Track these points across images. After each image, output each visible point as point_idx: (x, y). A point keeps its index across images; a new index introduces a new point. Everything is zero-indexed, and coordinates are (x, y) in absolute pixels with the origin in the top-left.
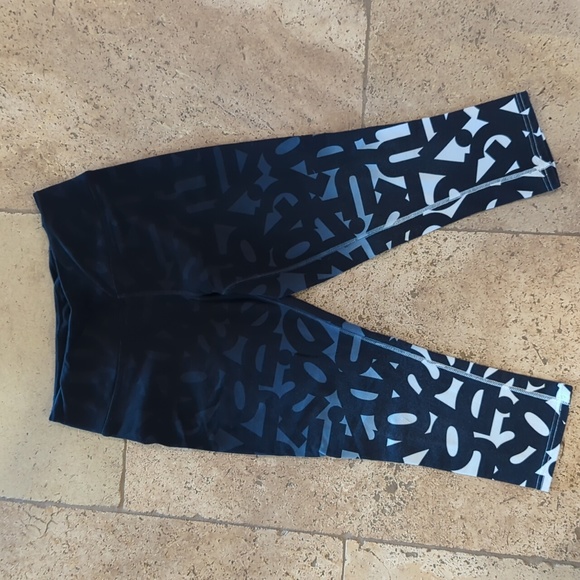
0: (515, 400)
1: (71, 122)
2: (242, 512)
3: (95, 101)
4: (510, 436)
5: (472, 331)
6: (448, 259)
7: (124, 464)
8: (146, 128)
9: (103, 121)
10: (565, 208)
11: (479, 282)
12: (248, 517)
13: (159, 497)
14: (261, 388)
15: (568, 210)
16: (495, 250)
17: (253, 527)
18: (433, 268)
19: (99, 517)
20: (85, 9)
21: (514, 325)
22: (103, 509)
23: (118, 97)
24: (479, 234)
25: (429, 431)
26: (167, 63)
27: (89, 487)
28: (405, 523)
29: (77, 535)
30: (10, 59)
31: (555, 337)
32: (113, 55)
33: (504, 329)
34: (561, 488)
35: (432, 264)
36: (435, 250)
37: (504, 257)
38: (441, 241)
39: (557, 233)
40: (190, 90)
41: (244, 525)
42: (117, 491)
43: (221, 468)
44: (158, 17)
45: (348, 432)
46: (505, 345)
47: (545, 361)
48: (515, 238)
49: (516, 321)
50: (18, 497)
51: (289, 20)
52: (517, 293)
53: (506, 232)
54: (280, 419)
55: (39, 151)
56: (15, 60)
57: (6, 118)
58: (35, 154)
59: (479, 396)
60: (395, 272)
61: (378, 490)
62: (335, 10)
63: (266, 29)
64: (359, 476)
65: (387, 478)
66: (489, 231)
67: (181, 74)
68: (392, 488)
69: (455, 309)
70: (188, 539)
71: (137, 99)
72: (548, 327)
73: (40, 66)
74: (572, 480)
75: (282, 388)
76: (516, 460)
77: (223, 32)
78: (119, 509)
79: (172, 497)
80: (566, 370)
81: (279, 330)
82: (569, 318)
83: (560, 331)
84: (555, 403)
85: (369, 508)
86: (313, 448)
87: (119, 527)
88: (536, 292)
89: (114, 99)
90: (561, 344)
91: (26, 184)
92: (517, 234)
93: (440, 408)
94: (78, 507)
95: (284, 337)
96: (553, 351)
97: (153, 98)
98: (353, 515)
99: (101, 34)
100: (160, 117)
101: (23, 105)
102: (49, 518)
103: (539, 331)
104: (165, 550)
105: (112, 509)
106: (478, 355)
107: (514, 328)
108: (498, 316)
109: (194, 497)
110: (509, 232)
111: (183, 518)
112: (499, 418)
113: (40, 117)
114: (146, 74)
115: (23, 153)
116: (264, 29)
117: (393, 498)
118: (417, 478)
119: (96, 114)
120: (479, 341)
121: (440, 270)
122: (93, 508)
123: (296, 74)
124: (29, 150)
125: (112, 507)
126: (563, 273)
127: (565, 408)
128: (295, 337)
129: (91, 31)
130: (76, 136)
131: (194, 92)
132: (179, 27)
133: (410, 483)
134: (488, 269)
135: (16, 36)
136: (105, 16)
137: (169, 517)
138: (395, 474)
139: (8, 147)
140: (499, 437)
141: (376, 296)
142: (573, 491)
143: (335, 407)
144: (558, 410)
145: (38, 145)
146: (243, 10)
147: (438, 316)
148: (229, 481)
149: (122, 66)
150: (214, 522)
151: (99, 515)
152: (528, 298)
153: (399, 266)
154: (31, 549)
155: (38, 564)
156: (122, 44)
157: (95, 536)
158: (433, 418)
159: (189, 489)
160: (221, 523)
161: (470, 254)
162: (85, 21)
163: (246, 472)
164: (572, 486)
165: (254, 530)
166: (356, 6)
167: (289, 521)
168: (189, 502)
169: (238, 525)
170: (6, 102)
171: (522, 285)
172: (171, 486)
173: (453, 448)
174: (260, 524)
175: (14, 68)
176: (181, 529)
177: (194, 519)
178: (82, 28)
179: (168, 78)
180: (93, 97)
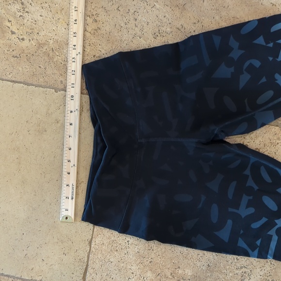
3: (95, 17)
7: (88, 261)
8: (128, 40)
9: (99, 31)
14: (230, 210)
23: (111, 16)
27: (62, 273)
40: (162, 18)
42: (81, 278)
43: (154, 272)
50: (13, 274)
54: (242, 232)
55: (51, 46)
57: (30, 20)
58: (49, 47)
67: (158, 6)
71: (125, 19)
75: (245, 211)
81: (247, 172)
86: (263, 253)
89: (108, 17)
91: (40, 67)
95: (250, 178)
97: (136, 20)
100: (139, 33)
101: (44, 13)
113: (55, 23)
115: (40, 45)
119: (95, 26)
123: (238, 17)
124: (44, 44)
128: (258, 179)
131: (165, 20)
139: (30, 40)
145: (51, 42)
163: (170, 277)
179: (149, 8)
180: (94, 13)
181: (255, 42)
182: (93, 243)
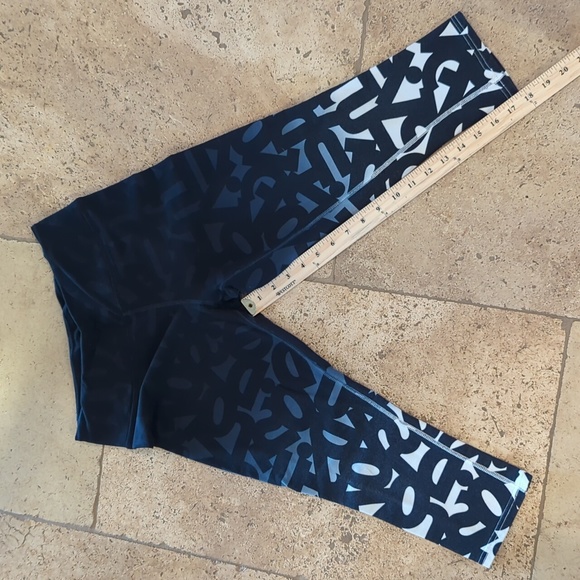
0: (475, 476)
1: (67, 156)
2: (205, 546)
3: (91, 139)
4: (463, 508)
5: (435, 397)
6: (417, 325)
7: (98, 488)
9: (97, 159)
10: (534, 287)
11: (444, 350)
12: (210, 550)
13: (129, 523)
14: (240, 409)
15: (537, 288)
16: (463, 320)
17: (214, 561)
18: (402, 332)
19: (73, 535)
20: (87, 47)
21: (475, 395)
22: (77, 528)
23: (113, 137)
24: (449, 304)
25: (389, 486)
26: (161, 108)
27: (65, 506)
28: (356, 573)
29: (52, 549)
30: (14, 90)
31: (514, 411)
32: (110, 95)
33: (465, 399)
34: (508, 557)
35: (400, 328)
36: (405, 315)
37: (470, 329)
38: (411, 307)
39: (524, 310)
40: (181, 137)
41: (206, 557)
42: (90, 512)
43: (188, 502)
44: (155, 62)
45: (312, 470)
46: (465, 413)
47: (502, 434)
48: (483, 311)
49: (477, 392)
51: (281, 76)
52: (481, 364)
53: (474, 304)
54: (252, 442)
55: (36, 182)
56: (18, 91)
57: (6, 147)
58: (33, 184)
59: (442, 464)
60: (365, 332)
61: (333, 539)
62: (326, 71)
63: (258, 83)
64: (316, 524)
65: (342, 529)
66: (458, 302)
67: (174, 120)
68: (346, 539)
69: (419, 374)
70: (153, 565)
71: (131, 140)
72: (508, 401)
73: (41, 100)
74: (518, 550)
75: (259, 413)
76: (465, 532)
77: (216, 83)
78: (91, 529)
79: (141, 524)
80: (521, 444)
82: (529, 394)
83: (519, 406)
84: (513, 488)
85: (324, 555)
86: (277, 477)
87: (91, 546)
88: (499, 365)
89: (109, 138)
90: (519, 418)
91: (22, 213)
92: (485, 307)
93: (404, 467)
94: (54, 523)
95: (271, 367)
96: (511, 424)
97: (146, 140)
98: (308, 560)
99: (100, 74)
100: (152, 160)
101: (24, 136)
102: (27, 530)
103: (499, 404)
104: (132, 572)
105: (85, 529)
106: (438, 421)
107: (475, 398)
108: (460, 385)
109: (161, 526)
110: (478, 305)
111: (150, 544)
112: (457, 489)
113: (38, 150)
114: (141, 116)
115: (21, 183)
116: (256, 82)
117: (346, 548)
118: (371, 531)
119: (90, 152)
120: (440, 408)
121: (408, 334)
122: (68, 526)
124: (26, 181)
125: (86, 527)
126: (526, 350)
127: (521, 495)
129: (91, 70)
130: (72, 171)
131: (185, 139)
132: (174, 74)
133: (364, 536)
134: (454, 339)
135: (20, 69)
136: (105, 56)
137: (137, 542)
138: (350, 526)
139: (7, 176)
140: (453, 506)
141: (345, 353)
142: (519, 561)
143: (305, 444)
144: (514, 495)
145: (35, 176)
146: (237, 62)
147: (402, 378)
148: (195, 515)
149: (119, 107)
150: (178, 551)
151: (73, 533)
152: (491, 371)
153: (369, 327)
154: (9, 557)
155: (15, 572)
156: (120, 85)
157: (68, 552)
158: (395, 475)
159: (157, 518)
160: (185, 553)
161: (438, 322)
162: (86, 60)
163: (210, 508)
164: (518, 556)
165: (214, 564)
166: (347, 68)
167: (248, 559)
168: (156, 531)
169: (200, 557)
170: (8, 132)
171: (486, 358)
172: (140, 513)
173: (407, 507)
174: (221, 558)
175: (16, 99)
176: (147, 554)
177: (160, 546)
178: (83, 65)
179: (161, 123)
180: (90, 135)
181: (264, 151)
182: (104, 462)
